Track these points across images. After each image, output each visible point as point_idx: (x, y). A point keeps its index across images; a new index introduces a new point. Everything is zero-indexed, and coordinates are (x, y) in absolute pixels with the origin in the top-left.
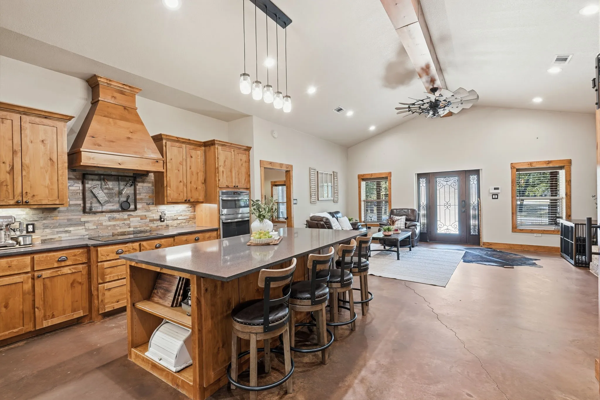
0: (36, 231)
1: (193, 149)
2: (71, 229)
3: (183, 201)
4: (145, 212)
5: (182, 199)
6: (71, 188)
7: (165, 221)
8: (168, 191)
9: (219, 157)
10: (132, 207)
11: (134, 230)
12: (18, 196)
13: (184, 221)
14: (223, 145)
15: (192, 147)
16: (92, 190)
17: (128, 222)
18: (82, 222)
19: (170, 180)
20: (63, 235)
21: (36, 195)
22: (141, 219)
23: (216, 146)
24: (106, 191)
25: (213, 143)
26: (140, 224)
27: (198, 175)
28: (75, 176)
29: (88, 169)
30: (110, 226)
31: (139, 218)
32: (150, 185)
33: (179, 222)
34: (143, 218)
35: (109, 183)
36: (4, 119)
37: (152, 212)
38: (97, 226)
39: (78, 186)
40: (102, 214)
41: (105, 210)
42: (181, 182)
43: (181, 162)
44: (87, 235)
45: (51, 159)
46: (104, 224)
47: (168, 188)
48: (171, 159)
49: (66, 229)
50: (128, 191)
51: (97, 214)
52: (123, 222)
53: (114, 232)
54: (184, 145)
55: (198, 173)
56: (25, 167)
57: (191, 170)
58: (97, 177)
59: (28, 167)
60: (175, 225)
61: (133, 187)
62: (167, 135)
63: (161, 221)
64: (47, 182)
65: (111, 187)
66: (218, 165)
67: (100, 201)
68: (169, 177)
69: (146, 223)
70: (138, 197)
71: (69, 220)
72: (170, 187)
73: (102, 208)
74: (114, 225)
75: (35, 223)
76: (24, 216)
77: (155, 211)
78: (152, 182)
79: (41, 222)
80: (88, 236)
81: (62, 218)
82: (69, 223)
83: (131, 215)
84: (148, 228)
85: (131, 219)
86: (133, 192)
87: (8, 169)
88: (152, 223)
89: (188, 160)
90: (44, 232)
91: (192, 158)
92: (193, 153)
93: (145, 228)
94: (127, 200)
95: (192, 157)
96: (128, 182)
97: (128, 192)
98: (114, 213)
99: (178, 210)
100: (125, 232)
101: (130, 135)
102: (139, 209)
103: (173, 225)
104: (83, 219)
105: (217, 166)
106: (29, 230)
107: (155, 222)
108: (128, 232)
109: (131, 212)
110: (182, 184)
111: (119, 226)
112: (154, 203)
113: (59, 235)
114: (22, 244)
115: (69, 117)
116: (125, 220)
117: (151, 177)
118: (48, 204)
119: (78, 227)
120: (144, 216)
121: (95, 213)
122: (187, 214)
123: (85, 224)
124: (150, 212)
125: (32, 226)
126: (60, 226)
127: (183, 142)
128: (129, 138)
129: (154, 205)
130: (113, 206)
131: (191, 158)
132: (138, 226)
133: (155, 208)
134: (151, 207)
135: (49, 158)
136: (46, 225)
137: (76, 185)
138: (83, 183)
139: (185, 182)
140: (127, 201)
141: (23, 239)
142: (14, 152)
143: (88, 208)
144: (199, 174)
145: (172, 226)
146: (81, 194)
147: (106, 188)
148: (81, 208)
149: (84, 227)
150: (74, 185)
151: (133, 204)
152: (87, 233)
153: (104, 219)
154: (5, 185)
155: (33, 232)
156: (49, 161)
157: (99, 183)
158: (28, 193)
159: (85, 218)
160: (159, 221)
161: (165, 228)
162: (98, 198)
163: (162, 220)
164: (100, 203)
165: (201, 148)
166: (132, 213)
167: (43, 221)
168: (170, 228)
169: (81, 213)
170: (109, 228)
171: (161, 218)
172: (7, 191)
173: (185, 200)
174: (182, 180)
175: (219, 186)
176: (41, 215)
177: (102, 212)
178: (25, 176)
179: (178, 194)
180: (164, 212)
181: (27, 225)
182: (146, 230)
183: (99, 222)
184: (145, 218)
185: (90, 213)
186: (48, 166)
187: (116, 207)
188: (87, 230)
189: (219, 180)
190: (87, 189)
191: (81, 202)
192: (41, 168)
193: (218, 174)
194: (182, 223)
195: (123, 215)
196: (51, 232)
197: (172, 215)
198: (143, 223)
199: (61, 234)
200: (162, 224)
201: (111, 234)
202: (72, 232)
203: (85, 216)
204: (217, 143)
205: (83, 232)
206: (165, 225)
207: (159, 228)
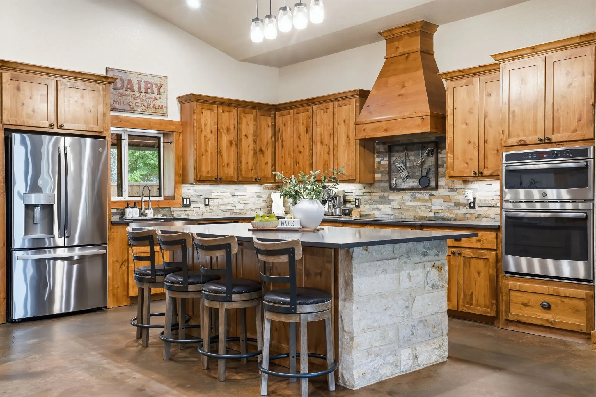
0: (361, 206)
1: (492, 80)
2: (381, 206)
4: (449, 192)
6: (382, 163)
7: (476, 207)
10: (433, 184)
11: (436, 215)
15: (491, 77)
16: (396, 164)
17: (428, 204)
18: (389, 199)
20: (376, 212)
22: (444, 202)
23: (501, 65)
24: (407, 164)
26: (443, 208)
28: (384, 150)
29: (394, 141)
30: (412, 207)
31: (442, 200)
34: (447, 200)
36: (327, 109)
37: (457, 192)
38: (400, 206)
39: (386, 161)
41: (407, 187)
42: (470, 142)
43: (471, 109)
44: (393, 215)
45: (348, 137)
46: (407, 204)
47: (449, 155)
48: (455, 109)
49: (379, 206)
51: (402, 192)
52: (424, 203)
53: (415, 215)
54: (476, 80)
56: (335, 148)
58: (401, 148)
60: (492, 216)
61: (434, 156)
63: (471, 207)
65: (413, 158)
66: (502, 102)
67: (401, 175)
70: (440, 170)
71: (380, 197)
72: (452, 153)
73: (404, 184)
74: (416, 207)
75: (360, 197)
76: (356, 191)
79: (364, 197)
81: (376, 194)
82: (380, 200)
83: (433, 195)
84: (452, 215)
86: (434, 163)
87: (328, 150)
89: (483, 102)
90: (365, 207)
91: (491, 97)
92: (493, 87)
93: (448, 214)
94: (427, 174)
95: (490, 95)
97: (430, 163)
98: (415, 192)
100: (426, 217)
101: (402, 91)
102: (443, 187)
103: (488, 216)
104: (390, 197)
106: (357, 204)
107: (461, 208)
108: (429, 218)
109: (432, 191)
110: (471, 146)
111: (420, 209)
113: (374, 212)
116: (426, 201)
118: (345, 179)
119: (386, 205)
120: (448, 198)
121: (399, 190)
123: (392, 203)
124: (455, 191)
126: (375, 202)
127: (476, 74)
128: (399, 96)
130: (413, 182)
131: (489, 97)
132: (440, 211)
133: (463, 186)
134: (457, 184)
136: (366, 201)
138: (390, 157)
139: (477, 142)
140: (427, 176)
142: (330, 135)
148: (388, 184)
149: (390, 206)
151: (434, 180)
152: (392, 213)
153: (407, 195)
155: (359, 206)
159: (392, 196)
160: (468, 207)
161: (476, 217)
162: (400, 172)
163: (472, 205)
164: (402, 178)
166: (434, 192)
167: (366, 196)
169: (388, 190)
170: (411, 210)
171: (470, 202)
172: (327, 169)
173: (475, 173)
174: (471, 139)
175: (502, 143)
176: (366, 190)
177: (404, 190)
178: (334, 155)
179: (465, 164)
181: (356, 199)
182: (450, 219)
183: (403, 202)
184: (449, 200)
185: (395, 191)
186: (347, 144)
187: (416, 183)
188: (393, 209)
189: (503, 132)
190: (392, 163)
191: (388, 178)
192: (343, 146)
193: (502, 121)
195: (424, 194)
196: (369, 208)
197: (487, 198)
198: (446, 208)
199: (375, 210)
200: (472, 211)
201: (413, 217)
202: (382, 210)
203: (392, 194)
204: (499, 59)
205: (389, 211)
206: (476, 212)
207: (468, 218)
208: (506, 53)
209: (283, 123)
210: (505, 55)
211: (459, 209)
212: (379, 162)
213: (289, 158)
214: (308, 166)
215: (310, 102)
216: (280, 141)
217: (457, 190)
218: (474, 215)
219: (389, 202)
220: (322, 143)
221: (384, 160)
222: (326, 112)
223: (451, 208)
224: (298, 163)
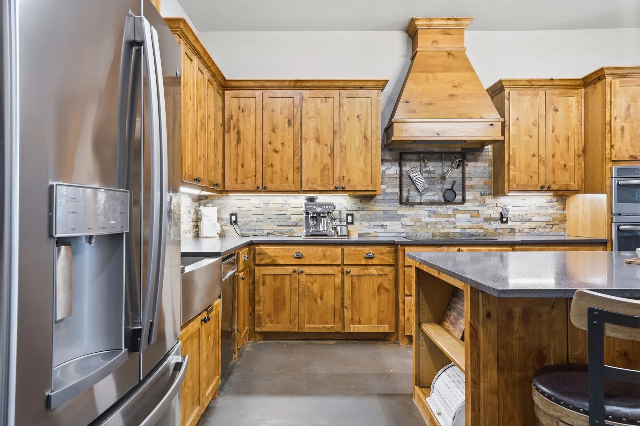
0: (355, 222)
1: (560, 96)
2: (387, 223)
3: (538, 189)
4: (477, 206)
5: (537, 185)
6: (388, 172)
7: (509, 222)
8: (511, 173)
9: (613, 100)
10: (459, 198)
11: (462, 232)
12: (337, 181)
13: (543, 225)
14: (624, 76)
15: (557, 92)
16: (410, 174)
17: (452, 219)
18: (398, 215)
19: (514, 154)
20: (379, 230)
21: (352, 180)
22: (471, 217)
23: (608, 80)
24: (426, 175)
25: (599, 75)
26: (470, 223)
27: (568, 141)
28: (392, 157)
29: (405, 147)
30: (430, 223)
31: (469, 215)
32: (486, 164)
33: (533, 225)
34: (475, 215)
35: (429, 164)
36: (327, 98)
37: (488, 207)
38: (415, 223)
39: (394, 170)
40: (420, 206)
41: (425, 201)
42: (534, 155)
43: (535, 121)
44: (404, 232)
45: (365, 137)
46: (423, 220)
47: (511, 167)
48: (518, 119)
49: (383, 223)
50: (454, 174)
51: (415, 206)
52: (446, 219)
53: (434, 232)
54: (541, 92)
55: (568, 139)
56: (343, 149)
57: (554, 133)
58: (415, 157)
59: (345, 148)
60: (526, 230)
61: (461, 168)
62: (510, 80)
63: (503, 222)
64: (362, 164)
65: (431, 169)
66: (611, 116)
67: (418, 188)
68: (513, 149)
69: (478, 223)
70: (467, 183)
71: (385, 212)
72: (515, 165)
73: (421, 198)
74: (435, 223)
75: (354, 213)
76: (345, 205)
77: (493, 205)
78: (490, 160)
79: (359, 213)
80: (404, 234)
81: (378, 209)
82: (386, 216)
83: (457, 210)
84: (481, 231)
85: (458, 216)
86: (460, 175)
87: (329, 151)
88: (488, 223)
89: (550, 116)
90: (362, 225)
91: (557, 112)
92: (560, 103)
93: (477, 230)
94: (452, 187)
95: (557, 110)
96: (453, 161)
97: (455, 176)
98: (435, 206)
99: (532, 205)
100: (449, 233)
101: (454, 91)
102: (469, 201)
103: (522, 230)
104: (400, 212)
105: (608, 119)
106: (349, 222)
107: (492, 223)
108: (452, 234)
109: (457, 206)
110: (536, 159)
111: (441, 224)
112: (492, 193)
113: (376, 230)
114: (339, 234)
115: (383, 82)
116: (450, 216)
117: (488, 151)
118: (361, 190)
119: (394, 222)
120: (476, 213)
121: (413, 204)
122: (550, 212)
123: (402, 218)
124: (485, 206)
125: (351, 216)
126: (377, 218)
127: (541, 87)
128: (452, 95)
129: (492, 196)
130: (434, 195)
131: (555, 112)
132: (467, 227)
133: (494, 201)
134: (487, 198)
135: (363, 136)
136: (363, 217)
137: (393, 168)
138: (400, 166)
139: (543, 156)
140: (452, 189)
141: (340, 229)
142: (334, 132)
143: (405, 197)
144: (572, 140)
145: (520, 231)
146: (398, 180)
147: (426, 172)
148: (397, 198)
149: (400, 222)
150: (390, 168)
151: (461, 193)
152: (403, 230)
153: (423, 212)
154: (327, 170)
155: (352, 223)
156: (363, 138)
157: (418, 164)
158: (345, 178)
159: (403, 211)
160: (500, 222)
161: (508, 233)
162: (416, 184)
163: (505, 219)
164: (418, 191)
165: (576, 91)
166: (459, 207)
167: (361, 212)
168: (516, 234)
169: (398, 204)
170: (429, 226)
171: (502, 217)
172: (328, 175)
173: (542, 188)
174: (536, 152)
175: (611, 158)
176: (359, 205)
177: (421, 204)
178: (342, 158)
179: (529, 177)
180: (507, 208)
181: (348, 215)
182: (479, 235)
183: (418, 217)
184: (477, 216)
185: (407, 205)
186: (363, 145)
187: (438, 197)
188: (404, 226)
189: (612, 146)
190: (404, 173)
191: (397, 190)
192: (356, 148)
193: (609, 135)
194: (539, 227)
195: (447, 208)
196: (369, 225)
197: (521, 213)
198: (474, 223)
199: (377, 228)
200: (504, 226)
201: (431, 235)
202: (388, 227)
203: (402, 208)
204: (610, 73)
205: (399, 229)
206: (509, 227)
207: (499, 233)
208: (621, 68)
209: (239, 108)
210: (617, 70)
211: (490, 224)
212: (384, 172)
213: (254, 158)
214: (291, 170)
215: (298, 85)
216: (233, 134)
217: (486, 204)
218: (506, 230)
219: (399, 218)
220: (318, 141)
221: (391, 169)
222: (326, 102)
223: (481, 224)
224: (272, 166)
